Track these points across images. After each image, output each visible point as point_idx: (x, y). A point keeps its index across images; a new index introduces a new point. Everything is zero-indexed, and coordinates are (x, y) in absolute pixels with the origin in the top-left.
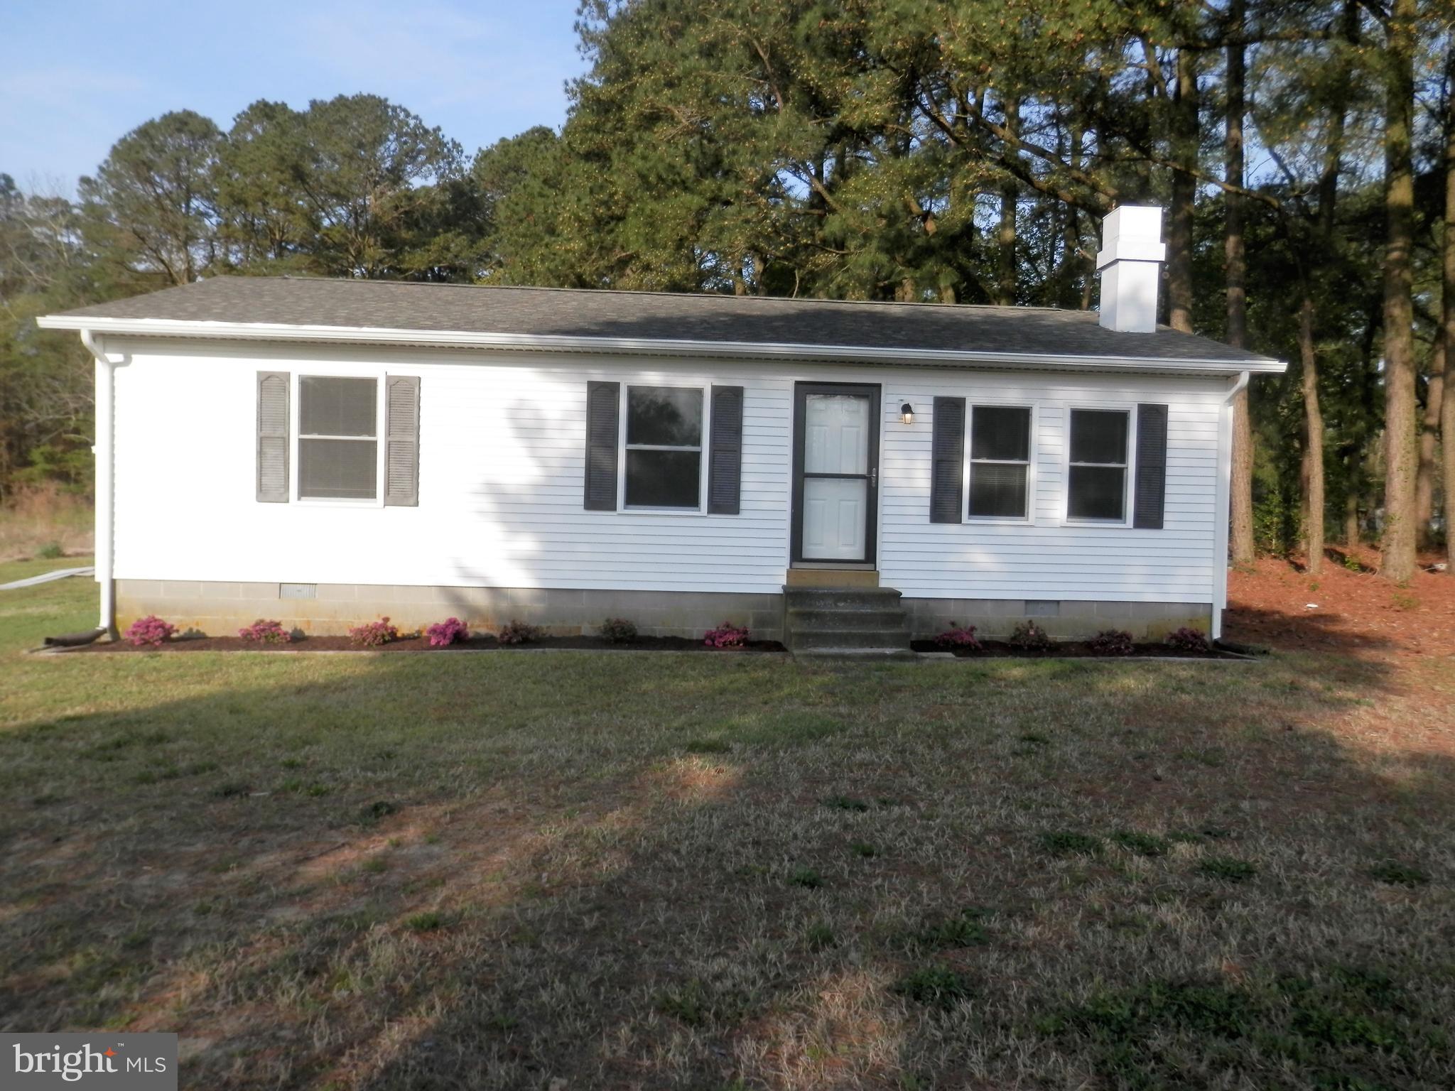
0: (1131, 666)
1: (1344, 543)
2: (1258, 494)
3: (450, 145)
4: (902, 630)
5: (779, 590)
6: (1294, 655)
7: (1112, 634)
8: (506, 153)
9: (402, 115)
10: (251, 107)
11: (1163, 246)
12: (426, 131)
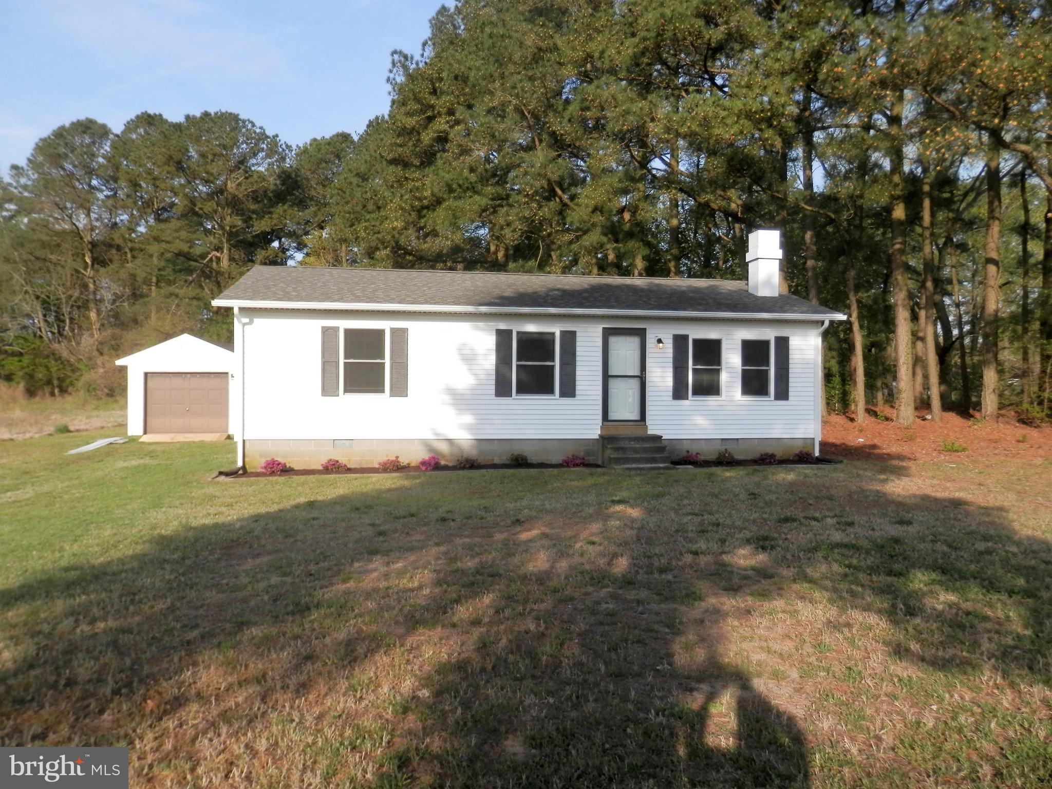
0: (780, 469)
1: (876, 405)
2: (828, 376)
3: (284, 146)
4: (666, 454)
5: (597, 437)
6: (858, 463)
7: (766, 454)
8: (319, 150)
9: (250, 126)
10: (137, 117)
11: (781, 251)
12: (268, 137)
